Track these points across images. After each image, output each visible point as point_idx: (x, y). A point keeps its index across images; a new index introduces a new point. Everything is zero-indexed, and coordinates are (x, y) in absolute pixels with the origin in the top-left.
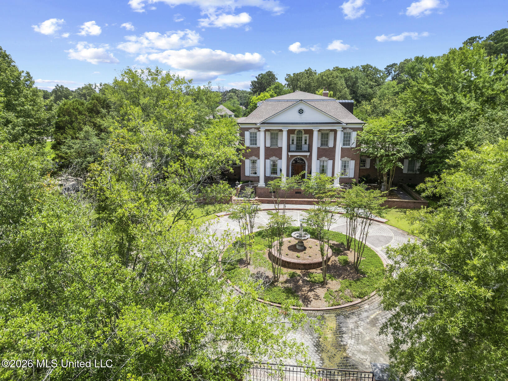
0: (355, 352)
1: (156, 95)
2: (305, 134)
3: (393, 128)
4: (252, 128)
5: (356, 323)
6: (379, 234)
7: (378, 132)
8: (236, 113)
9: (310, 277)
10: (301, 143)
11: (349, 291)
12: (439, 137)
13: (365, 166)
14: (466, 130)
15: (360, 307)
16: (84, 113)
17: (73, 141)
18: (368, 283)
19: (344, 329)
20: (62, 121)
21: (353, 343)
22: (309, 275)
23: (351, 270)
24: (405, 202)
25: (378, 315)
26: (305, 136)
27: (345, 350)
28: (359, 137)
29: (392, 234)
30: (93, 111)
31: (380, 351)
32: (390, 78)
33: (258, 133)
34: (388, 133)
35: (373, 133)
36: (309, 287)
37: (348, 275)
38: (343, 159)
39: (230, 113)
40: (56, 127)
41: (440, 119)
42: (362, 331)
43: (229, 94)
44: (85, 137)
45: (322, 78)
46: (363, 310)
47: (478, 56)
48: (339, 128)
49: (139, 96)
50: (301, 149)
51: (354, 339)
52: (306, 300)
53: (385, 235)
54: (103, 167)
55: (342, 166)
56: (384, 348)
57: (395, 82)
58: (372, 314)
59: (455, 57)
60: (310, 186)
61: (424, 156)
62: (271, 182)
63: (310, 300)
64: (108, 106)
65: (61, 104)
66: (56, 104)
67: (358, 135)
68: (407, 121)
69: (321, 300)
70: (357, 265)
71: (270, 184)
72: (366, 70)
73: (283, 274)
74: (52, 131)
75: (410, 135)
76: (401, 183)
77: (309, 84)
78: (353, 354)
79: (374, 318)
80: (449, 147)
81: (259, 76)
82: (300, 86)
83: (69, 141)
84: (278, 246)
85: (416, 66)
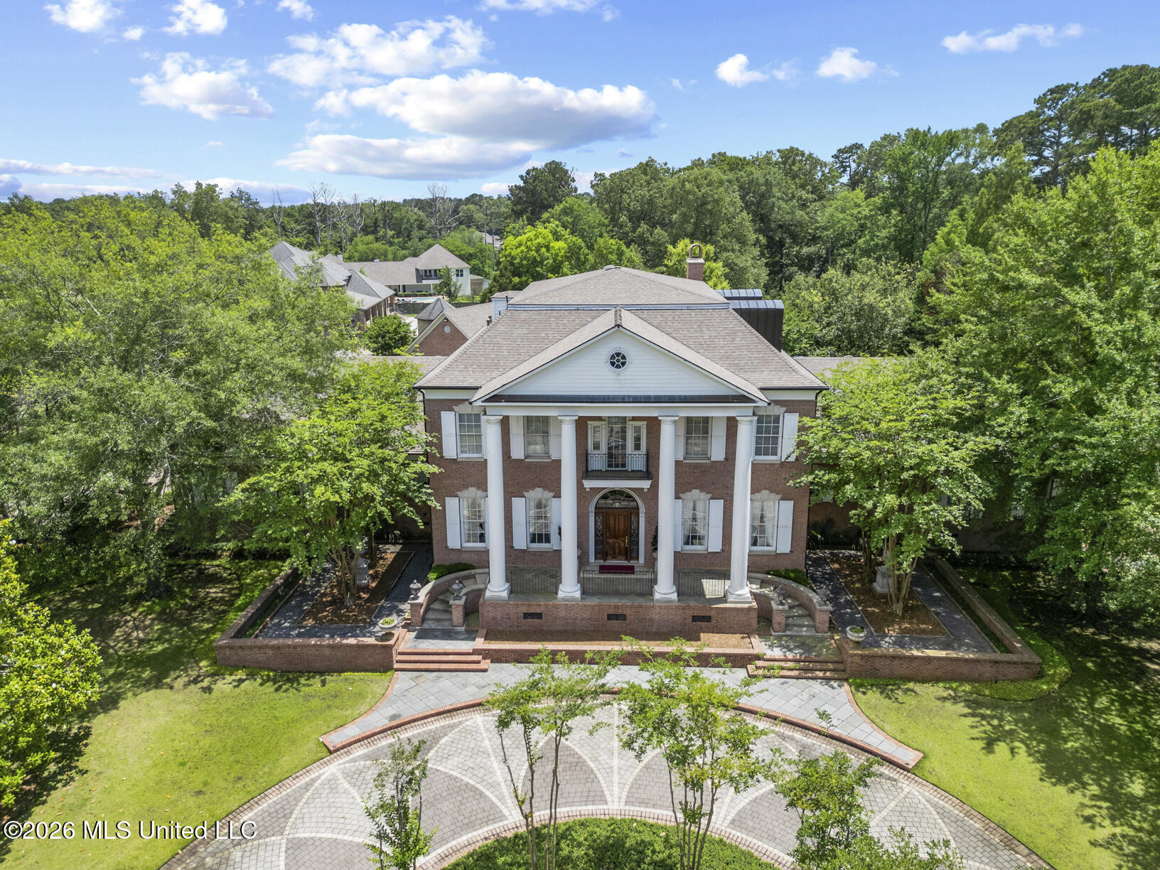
2: (633, 420)
4: (464, 400)
10: (624, 446)
26: (633, 427)
32: (845, 179)
38: (758, 497)
39: (458, 264)
48: (743, 416)
50: (623, 467)
55: (754, 517)
57: (859, 194)
72: (790, 161)
81: (528, 173)
85: (911, 153)
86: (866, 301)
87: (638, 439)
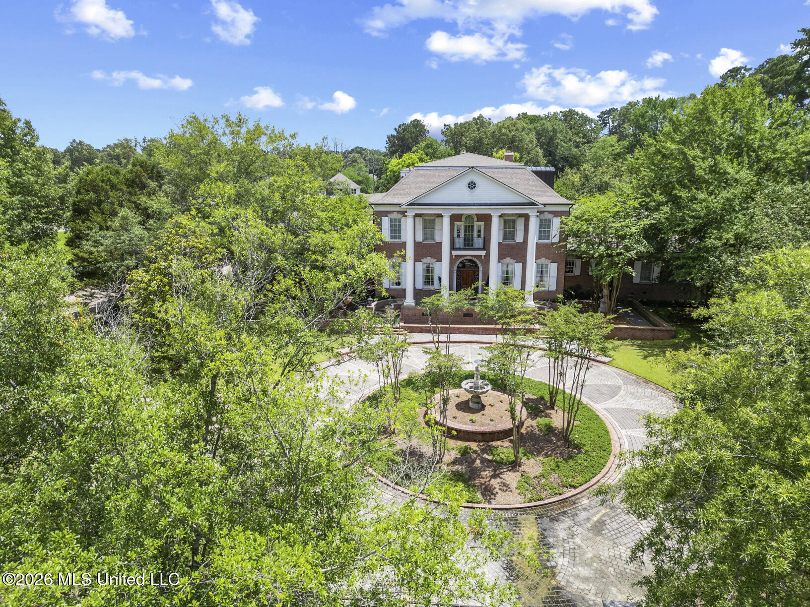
0: (571, 579)
1: (238, 158)
2: (478, 221)
3: (618, 212)
4: (393, 212)
5: (570, 529)
6: (599, 382)
7: (595, 219)
8: (363, 186)
9: (492, 454)
10: (472, 235)
11: (556, 476)
12: (692, 226)
13: (572, 272)
14: (734, 215)
15: (575, 503)
16: (119, 186)
17: (102, 233)
18: (586, 464)
19: (551, 540)
20: (83, 200)
21: (566, 564)
22: (491, 450)
23: (558, 441)
24: (639, 329)
25: (604, 515)
26: (478, 225)
27: (554, 575)
28: (564, 226)
29: (620, 382)
30: (135, 184)
31: (611, 576)
32: (606, 131)
33: (403, 220)
34: (611, 220)
35: (587, 220)
36: (493, 471)
37: (554, 450)
38: (539, 261)
39: (354, 186)
40: (74, 210)
41: (693, 199)
42: (580, 542)
43: (352, 156)
44: (121, 226)
45: (500, 130)
46: (580, 508)
47: (751, 98)
48: (532, 213)
49: (209, 160)
50: (472, 245)
51: (567, 556)
52: (488, 493)
53: (609, 383)
54: (152, 275)
55: (537, 272)
56: (617, 571)
57: (614, 138)
58: (595, 514)
59: (716, 100)
60: (490, 305)
61: (667, 256)
62: (427, 300)
63: (495, 492)
64: (160, 177)
65: (81, 172)
66: (73, 172)
67: (562, 222)
68: (640, 200)
69: (511, 491)
70: (567, 433)
71: (425, 303)
72: (569, 118)
73: (448, 450)
74: (67, 217)
75: (646, 222)
76: (630, 299)
77: (480, 141)
78: (568, 581)
79: (598, 521)
80: (708, 242)
81: (400, 127)
82: (466, 143)
83: (95, 233)
84: (442, 405)
85: (647, 112)
86: (604, 180)
87: (479, 231)
